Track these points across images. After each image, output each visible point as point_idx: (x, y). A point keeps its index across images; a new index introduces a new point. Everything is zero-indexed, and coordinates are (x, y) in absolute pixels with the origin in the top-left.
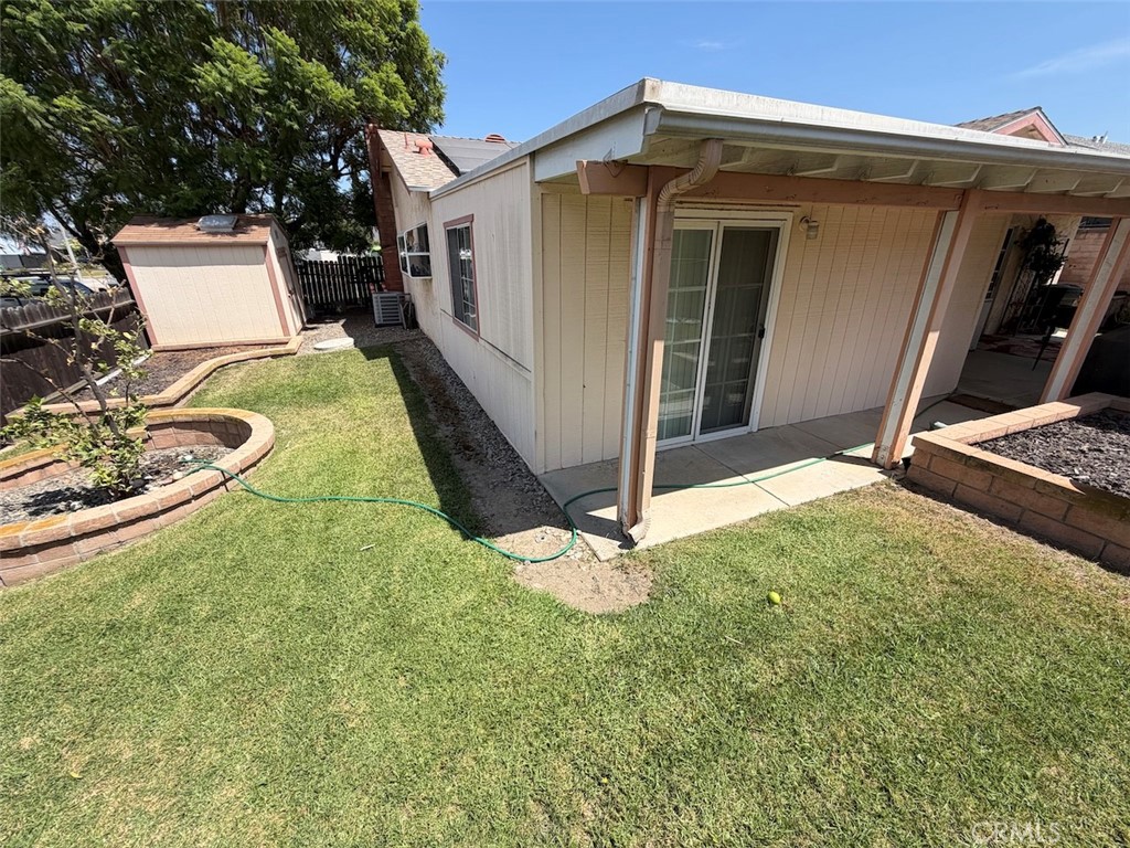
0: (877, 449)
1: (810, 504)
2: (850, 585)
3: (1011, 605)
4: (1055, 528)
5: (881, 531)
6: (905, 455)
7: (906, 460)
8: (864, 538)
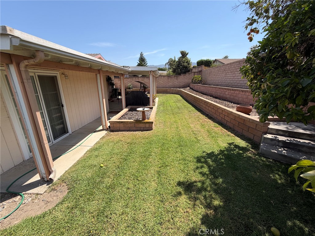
0: (103, 126)
1: (96, 144)
2: (114, 154)
3: (136, 142)
4: (134, 129)
5: (113, 141)
6: (108, 126)
7: (109, 127)
8: (110, 144)
